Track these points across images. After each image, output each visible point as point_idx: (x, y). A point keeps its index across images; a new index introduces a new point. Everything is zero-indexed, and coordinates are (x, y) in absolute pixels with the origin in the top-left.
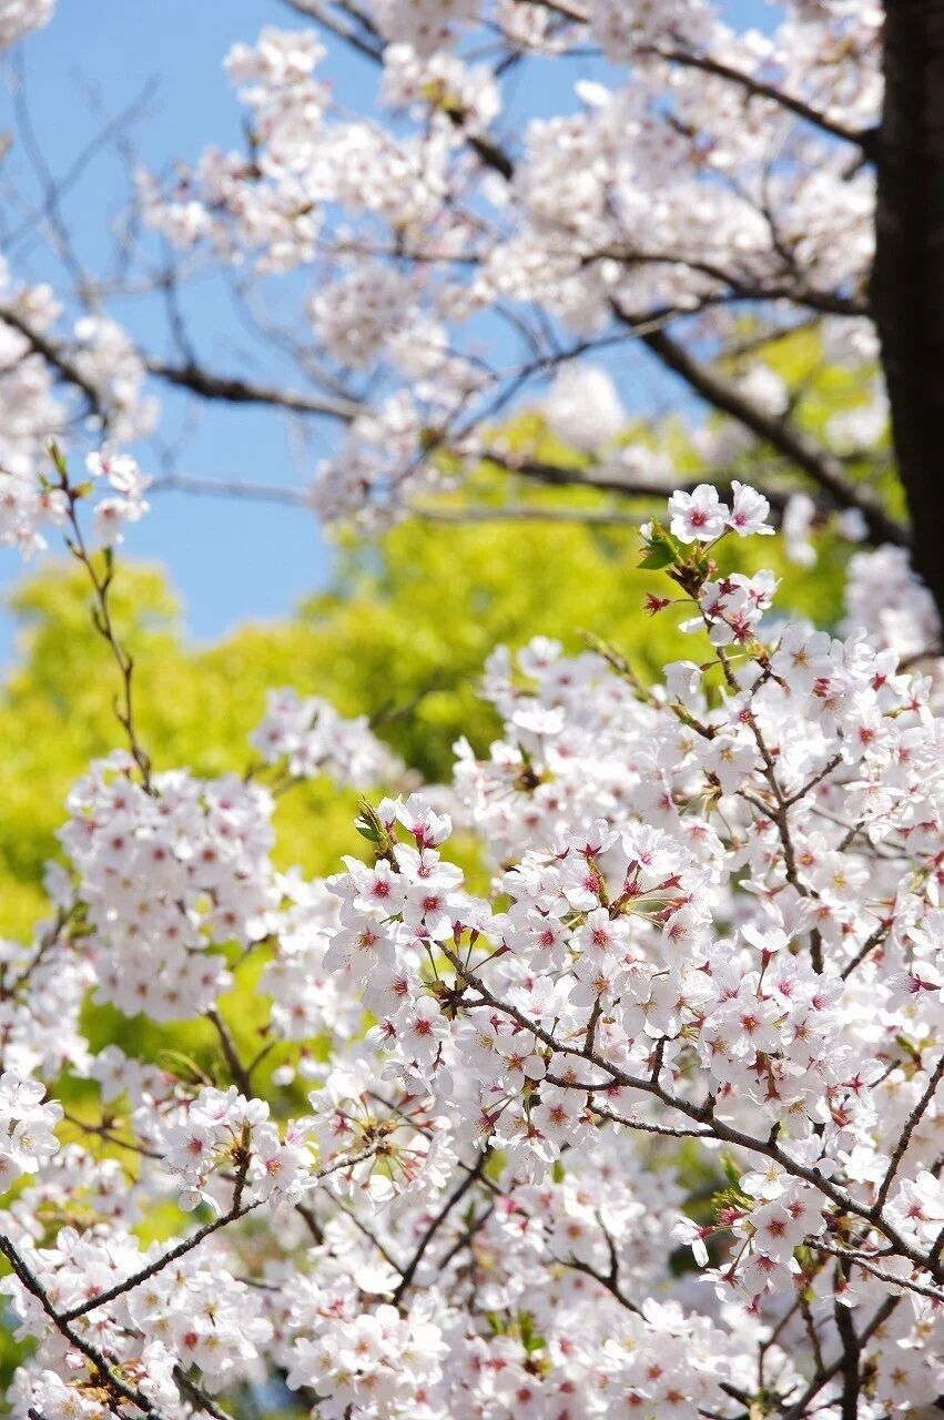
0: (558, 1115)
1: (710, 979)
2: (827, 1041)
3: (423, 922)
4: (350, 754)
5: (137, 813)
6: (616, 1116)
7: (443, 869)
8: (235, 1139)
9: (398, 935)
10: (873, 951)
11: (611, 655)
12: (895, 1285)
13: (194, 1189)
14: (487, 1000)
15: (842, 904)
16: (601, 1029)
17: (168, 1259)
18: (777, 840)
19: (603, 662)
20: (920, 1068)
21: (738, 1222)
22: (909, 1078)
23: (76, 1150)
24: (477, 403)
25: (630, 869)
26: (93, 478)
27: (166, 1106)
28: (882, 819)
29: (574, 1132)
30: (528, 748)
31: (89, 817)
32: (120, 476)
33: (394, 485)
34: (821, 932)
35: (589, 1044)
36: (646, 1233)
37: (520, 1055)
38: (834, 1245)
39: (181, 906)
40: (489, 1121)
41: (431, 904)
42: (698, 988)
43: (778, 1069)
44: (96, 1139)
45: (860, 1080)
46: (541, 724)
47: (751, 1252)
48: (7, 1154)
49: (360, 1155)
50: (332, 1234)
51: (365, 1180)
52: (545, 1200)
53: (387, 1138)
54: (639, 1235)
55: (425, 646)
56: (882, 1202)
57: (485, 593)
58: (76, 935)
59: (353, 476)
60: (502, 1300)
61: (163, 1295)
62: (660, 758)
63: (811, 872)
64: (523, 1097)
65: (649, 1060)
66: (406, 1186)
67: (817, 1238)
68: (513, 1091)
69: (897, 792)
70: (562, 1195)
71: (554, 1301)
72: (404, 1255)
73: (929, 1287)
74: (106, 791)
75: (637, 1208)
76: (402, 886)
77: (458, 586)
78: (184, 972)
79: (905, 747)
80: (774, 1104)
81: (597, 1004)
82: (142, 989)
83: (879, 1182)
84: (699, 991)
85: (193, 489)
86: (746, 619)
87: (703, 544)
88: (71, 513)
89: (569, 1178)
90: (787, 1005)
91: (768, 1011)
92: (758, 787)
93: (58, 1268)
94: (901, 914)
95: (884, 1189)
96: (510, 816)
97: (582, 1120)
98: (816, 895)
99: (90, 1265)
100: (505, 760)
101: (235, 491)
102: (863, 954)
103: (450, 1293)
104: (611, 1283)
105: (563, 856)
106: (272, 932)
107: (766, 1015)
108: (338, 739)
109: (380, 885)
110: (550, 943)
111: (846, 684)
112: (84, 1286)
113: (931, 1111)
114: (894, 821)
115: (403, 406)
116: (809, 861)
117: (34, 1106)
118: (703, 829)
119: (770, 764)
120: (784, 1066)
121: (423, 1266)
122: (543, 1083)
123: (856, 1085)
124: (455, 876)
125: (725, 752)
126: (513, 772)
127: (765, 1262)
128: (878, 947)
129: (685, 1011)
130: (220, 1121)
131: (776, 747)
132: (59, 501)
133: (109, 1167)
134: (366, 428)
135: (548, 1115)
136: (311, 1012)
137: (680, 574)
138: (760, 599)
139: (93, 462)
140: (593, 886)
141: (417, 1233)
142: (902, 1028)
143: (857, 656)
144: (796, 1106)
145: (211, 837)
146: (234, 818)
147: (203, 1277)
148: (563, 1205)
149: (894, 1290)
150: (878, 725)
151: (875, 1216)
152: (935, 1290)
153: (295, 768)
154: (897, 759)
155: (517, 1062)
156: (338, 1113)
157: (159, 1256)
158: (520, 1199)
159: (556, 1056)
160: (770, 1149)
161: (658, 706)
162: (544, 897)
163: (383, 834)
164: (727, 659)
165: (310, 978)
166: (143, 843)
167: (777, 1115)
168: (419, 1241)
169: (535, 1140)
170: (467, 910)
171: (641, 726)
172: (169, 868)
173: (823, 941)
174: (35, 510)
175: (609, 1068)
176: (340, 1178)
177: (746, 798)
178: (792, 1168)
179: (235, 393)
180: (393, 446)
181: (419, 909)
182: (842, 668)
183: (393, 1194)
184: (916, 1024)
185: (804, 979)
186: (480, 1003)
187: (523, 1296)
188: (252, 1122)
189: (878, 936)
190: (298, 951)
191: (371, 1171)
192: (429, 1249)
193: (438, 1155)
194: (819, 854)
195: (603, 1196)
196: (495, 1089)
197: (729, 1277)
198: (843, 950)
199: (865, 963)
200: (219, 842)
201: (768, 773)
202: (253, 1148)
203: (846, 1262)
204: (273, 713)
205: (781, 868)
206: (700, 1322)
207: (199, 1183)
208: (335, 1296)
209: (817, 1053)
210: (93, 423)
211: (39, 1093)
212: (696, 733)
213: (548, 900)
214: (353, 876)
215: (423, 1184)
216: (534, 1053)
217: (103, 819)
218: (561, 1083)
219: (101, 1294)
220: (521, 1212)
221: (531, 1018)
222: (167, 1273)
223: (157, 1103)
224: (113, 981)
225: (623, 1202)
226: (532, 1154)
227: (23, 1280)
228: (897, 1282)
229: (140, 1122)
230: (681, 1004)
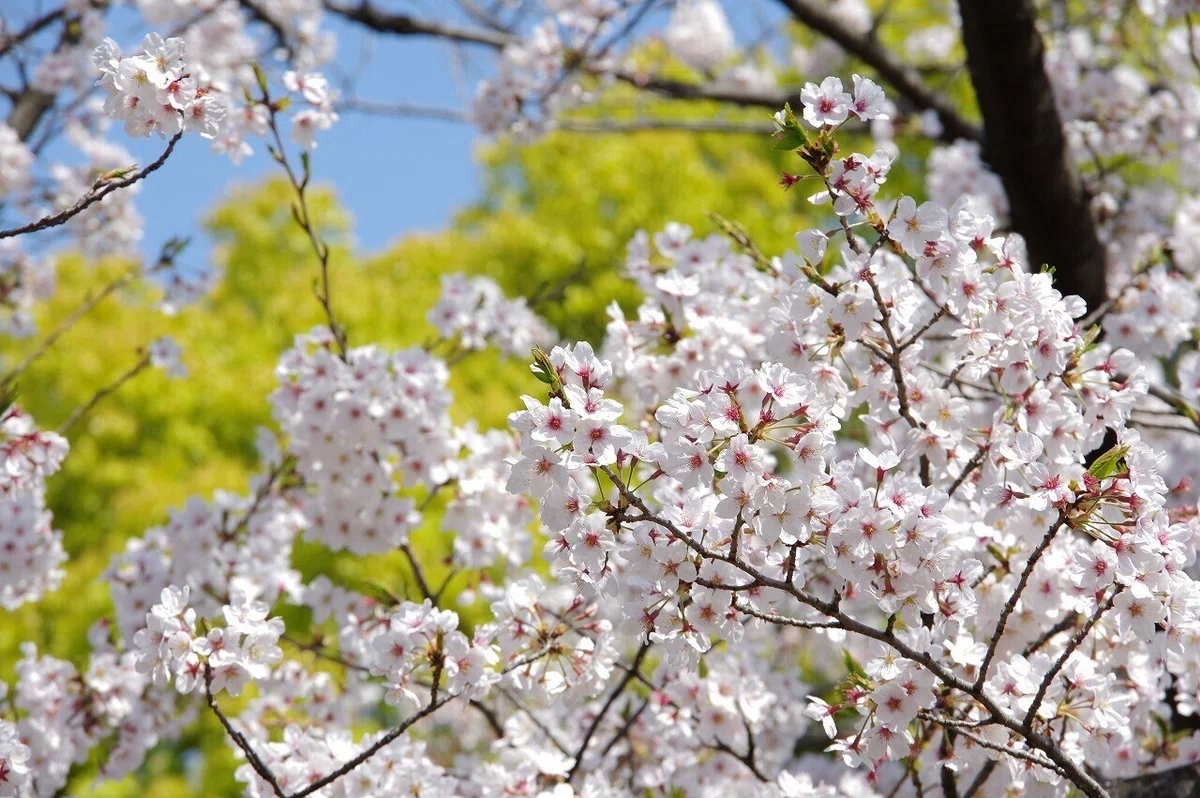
0: (707, 613)
1: (835, 493)
2: (934, 544)
3: (591, 450)
4: (512, 330)
5: (336, 379)
6: (756, 612)
7: (606, 405)
8: (430, 644)
9: (569, 462)
10: (971, 473)
11: (735, 232)
12: (994, 751)
13: (397, 686)
14: (646, 516)
15: (947, 433)
16: (743, 538)
17: (378, 746)
18: (892, 380)
19: (728, 241)
20: (1008, 571)
21: (861, 700)
22: (999, 580)
23: (293, 666)
24: (608, 30)
25: (765, 402)
26: (291, 93)
27: (366, 625)
28: (981, 361)
29: (721, 627)
30: (670, 310)
31: (296, 384)
32: (313, 91)
33: (542, 100)
34: (929, 457)
35: (734, 551)
36: (776, 723)
37: (675, 562)
38: (941, 718)
39: (375, 457)
40: (650, 619)
41: (597, 435)
42: (825, 500)
43: (893, 569)
44: (309, 656)
45: (962, 577)
46: (680, 289)
47: (873, 725)
48: (239, 663)
49: (536, 655)
50: (512, 729)
51: (541, 676)
52: (693, 693)
53: (558, 640)
54: (770, 724)
55: (564, 248)
56: (982, 679)
57: (613, 202)
58: (285, 487)
59: (508, 93)
60: (656, 778)
61: (375, 779)
62: (792, 313)
63: (921, 406)
64: (677, 599)
65: (784, 565)
66: (576, 680)
67: (928, 711)
68: (670, 592)
69: (993, 336)
70: (706, 689)
71: (700, 781)
72: (574, 746)
73: (1022, 751)
74: (309, 359)
75: (769, 698)
76: (572, 420)
77: (589, 196)
78: (379, 512)
79: (1002, 298)
80: (890, 598)
81: (739, 516)
82: (345, 528)
83: (979, 664)
84: (826, 503)
85: (369, 110)
86: (866, 191)
87: (828, 127)
88: (272, 124)
89: (712, 673)
90: (901, 513)
91: (883, 519)
92: (875, 336)
93: (285, 758)
94: (997, 440)
95: (984, 669)
96: (656, 366)
97: (729, 616)
98: (924, 426)
99: (312, 755)
100: (650, 320)
101: (406, 112)
102: (964, 476)
103: (613, 776)
104: (749, 760)
105: (707, 392)
106: (454, 476)
107: (882, 523)
108: (501, 317)
109: (553, 419)
110: (699, 466)
111: (951, 245)
112: (307, 772)
113: (1018, 607)
114: (992, 361)
115: (549, 33)
116: (919, 398)
117: (260, 622)
118: (829, 372)
119: (886, 315)
120: (898, 566)
121: (587, 755)
122: (695, 586)
123: (959, 581)
124: (617, 410)
125: (849, 305)
126: (657, 330)
127: (885, 732)
128: (976, 470)
129: (814, 521)
130: (417, 629)
131: (889, 301)
132: (261, 114)
133: (322, 679)
134: (515, 54)
135: (699, 613)
136: (488, 544)
137: (808, 154)
138: (877, 175)
139: (290, 78)
140: (735, 415)
141: (582, 728)
142: (992, 539)
143: (960, 222)
144: (909, 600)
145: (399, 397)
146: (418, 381)
147: (407, 763)
148: (708, 697)
149: (993, 755)
150: (978, 280)
151: (976, 692)
152: (1028, 754)
153: (467, 342)
154: (995, 309)
155: (672, 568)
156: (516, 620)
157: (370, 746)
158: (670, 692)
159: (705, 562)
160: (887, 637)
161: (775, 275)
162: (692, 426)
163: (555, 376)
164: (850, 226)
165: (486, 515)
166: (341, 404)
167: (893, 607)
168: (584, 735)
169: (690, 633)
170: (629, 439)
171: (761, 292)
172: (365, 425)
173: (931, 465)
174: (242, 121)
175: (750, 571)
176: (520, 676)
177: (865, 345)
178: (906, 653)
179: (401, 26)
180: (541, 65)
181: (586, 440)
182: (948, 232)
183: (563, 688)
184: (1004, 536)
185: (914, 491)
186: (640, 518)
187: (674, 775)
188: (445, 630)
189: (976, 460)
190: (475, 493)
191: (545, 669)
192: (593, 742)
193: (602, 652)
194: (927, 391)
195: (741, 688)
196: (653, 593)
197: (854, 746)
198: (947, 472)
199: (966, 483)
200: (406, 401)
201: (884, 323)
202: (445, 651)
203: (952, 733)
204: (447, 296)
205: (894, 404)
206: (827, 791)
207: (401, 681)
208: (519, 777)
209: (926, 553)
210: (281, 55)
211: (264, 611)
212: (822, 290)
213: (697, 428)
214: (531, 412)
215: (590, 677)
216: (686, 560)
217: (307, 385)
218: (710, 585)
219: (322, 778)
220: (671, 704)
221: (684, 530)
222: (377, 760)
223: (361, 622)
224: (320, 522)
225: (758, 693)
226: (687, 646)
227: (256, 768)
228: (996, 748)
229: (348, 639)
230: (810, 514)
